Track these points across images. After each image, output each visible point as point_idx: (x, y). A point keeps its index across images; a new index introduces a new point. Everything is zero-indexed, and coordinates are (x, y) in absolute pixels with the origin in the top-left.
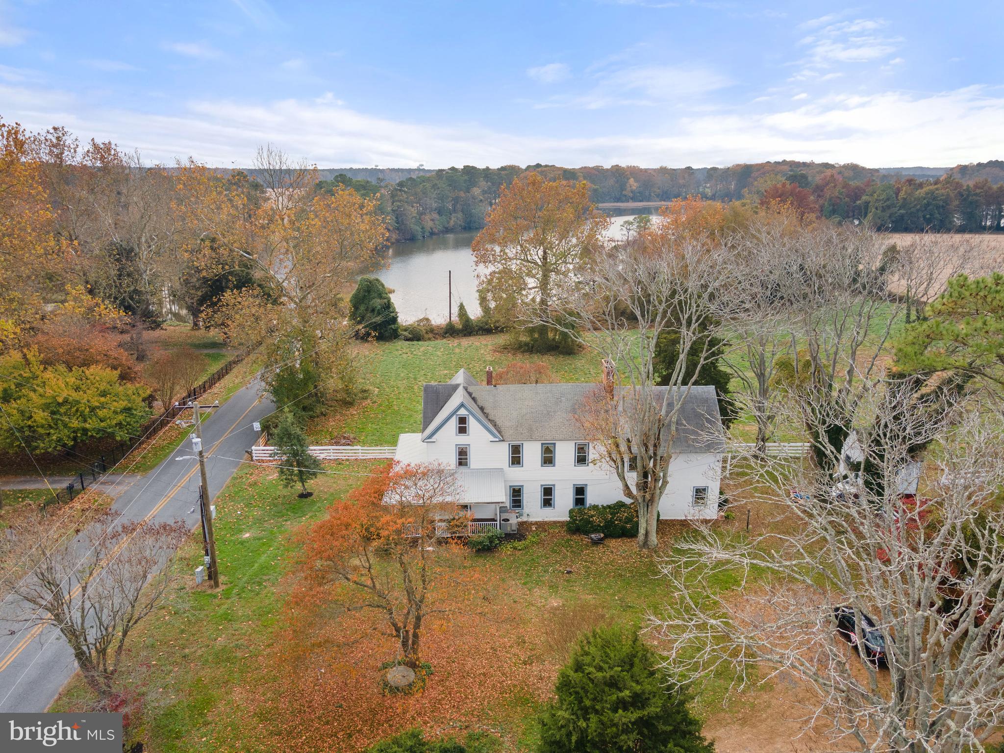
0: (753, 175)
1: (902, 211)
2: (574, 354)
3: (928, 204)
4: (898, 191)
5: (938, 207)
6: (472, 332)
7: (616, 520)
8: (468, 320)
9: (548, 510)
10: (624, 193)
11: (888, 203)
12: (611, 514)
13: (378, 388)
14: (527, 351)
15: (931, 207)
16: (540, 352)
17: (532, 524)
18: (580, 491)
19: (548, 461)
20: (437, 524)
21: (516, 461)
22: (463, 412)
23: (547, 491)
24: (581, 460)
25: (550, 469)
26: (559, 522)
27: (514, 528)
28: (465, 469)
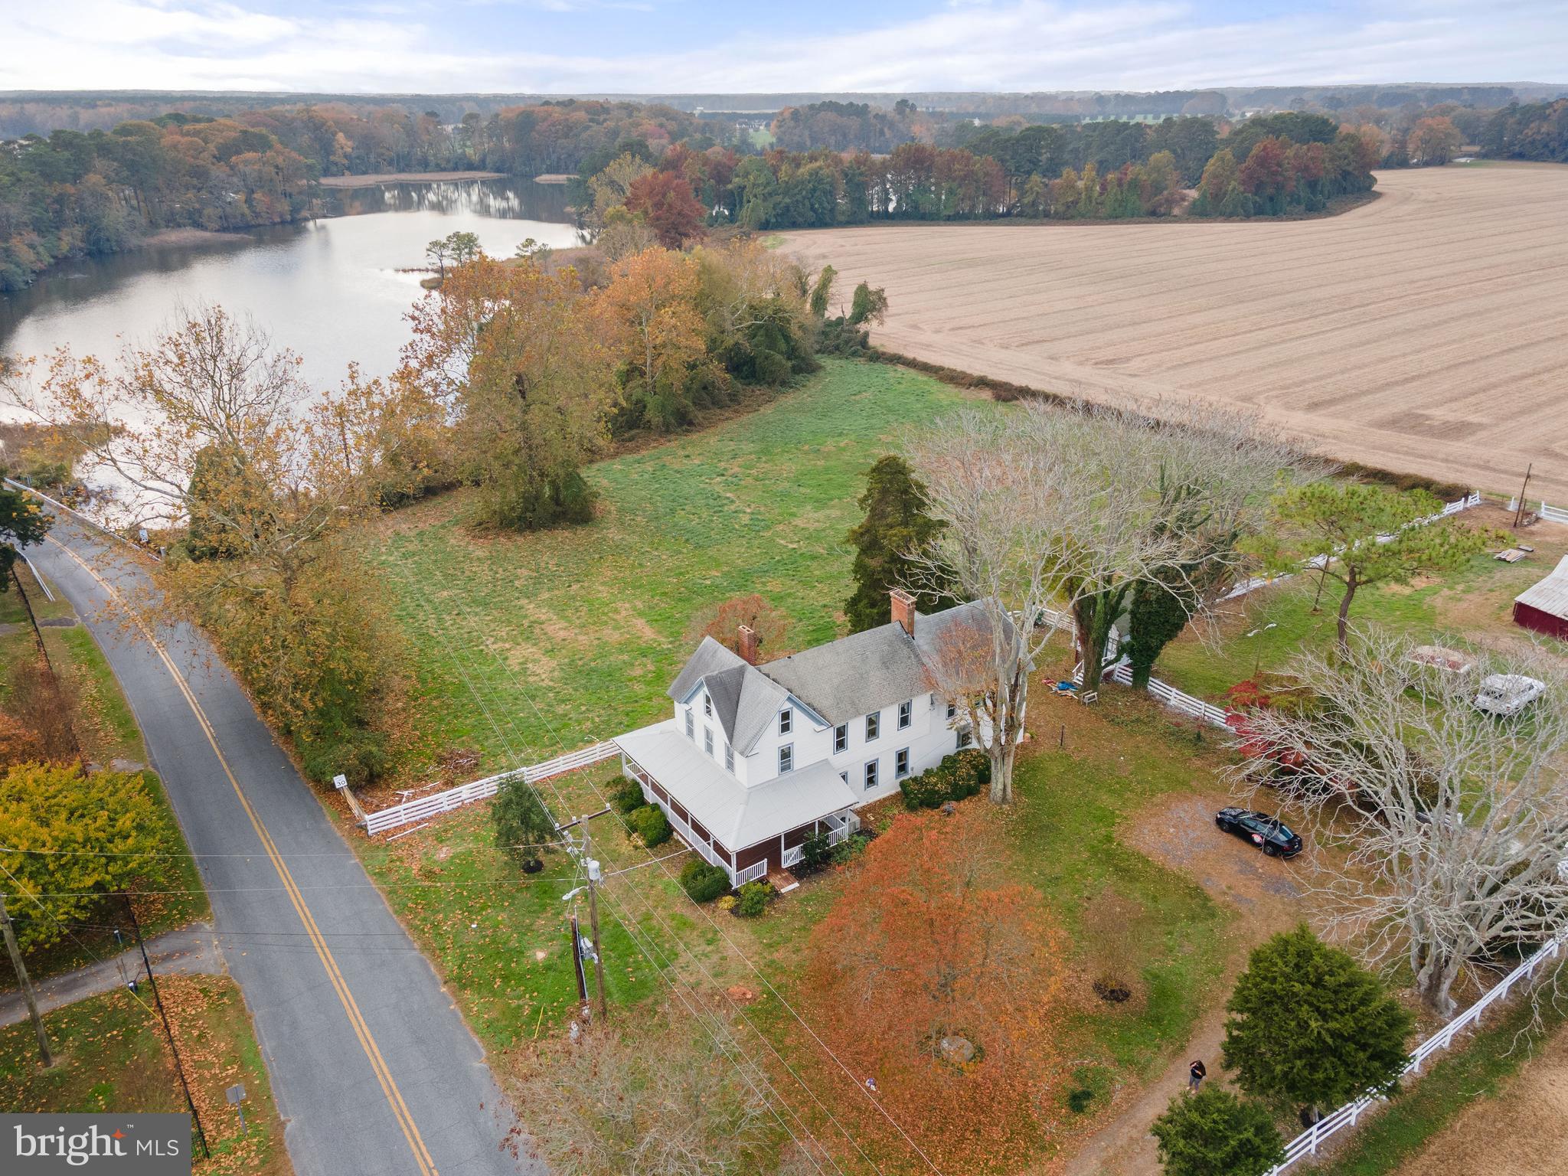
0: (537, 128)
1: (787, 200)
3: (814, 190)
4: (775, 171)
5: (825, 192)
9: (872, 789)
10: (332, 158)
11: (769, 189)
12: (952, 775)
15: (818, 193)
17: (862, 813)
18: (902, 756)
19: (872, 733)
20: (784, 853)
21: (841, 745)
22: (787, 706)
23: (871, 768)
24: (904, 721)
25: (874, 742)
26: (885, 799)
27: (858, 826)
28: (788, 774)
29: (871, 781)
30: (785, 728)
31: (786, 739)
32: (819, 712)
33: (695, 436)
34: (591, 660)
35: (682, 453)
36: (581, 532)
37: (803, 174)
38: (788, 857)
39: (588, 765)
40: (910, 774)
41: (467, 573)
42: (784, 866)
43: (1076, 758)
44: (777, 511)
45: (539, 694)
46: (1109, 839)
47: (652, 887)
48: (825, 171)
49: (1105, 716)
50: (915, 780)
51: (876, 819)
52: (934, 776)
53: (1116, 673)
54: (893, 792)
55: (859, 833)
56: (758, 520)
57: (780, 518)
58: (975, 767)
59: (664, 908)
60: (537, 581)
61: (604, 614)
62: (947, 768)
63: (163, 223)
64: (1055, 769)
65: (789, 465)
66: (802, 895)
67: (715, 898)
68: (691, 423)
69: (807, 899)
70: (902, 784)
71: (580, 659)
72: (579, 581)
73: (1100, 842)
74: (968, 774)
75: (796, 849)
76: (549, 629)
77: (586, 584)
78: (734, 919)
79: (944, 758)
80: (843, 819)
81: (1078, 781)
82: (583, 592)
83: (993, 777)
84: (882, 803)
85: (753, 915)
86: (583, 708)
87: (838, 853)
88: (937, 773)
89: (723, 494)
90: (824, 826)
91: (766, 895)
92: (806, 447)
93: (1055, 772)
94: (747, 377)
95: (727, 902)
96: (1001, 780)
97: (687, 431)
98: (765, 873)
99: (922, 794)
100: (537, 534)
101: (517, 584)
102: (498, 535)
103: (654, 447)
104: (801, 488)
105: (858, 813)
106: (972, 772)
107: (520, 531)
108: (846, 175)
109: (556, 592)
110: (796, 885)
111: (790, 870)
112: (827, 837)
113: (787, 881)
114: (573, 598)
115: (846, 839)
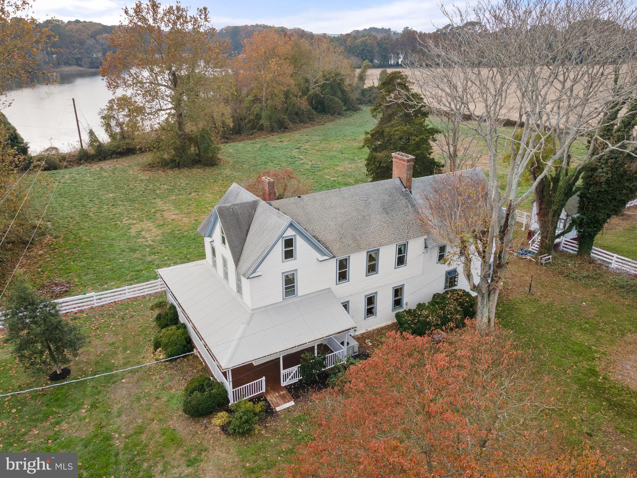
2: (216, 165)
3: (363, 50)
5: (369, 51)
6: (106, 157)
7: (448, 314)
8: (100, 145)
9: (371, 319)
12: (442, 309)
13: (49, 221)
14: (175, 167)
15: (365, 51)
16: (187, 167)
17: (361, 339)
18: (398, 292)
19: (372, 268)
20: (283, 372)
21: (343, 276)
22: (290, 233)
23: (371, 300)
24: (401, 261)
25: (373, 277)
26: (382, 328)
27: (356, 350)
28: (291, 300)
29: (370, 312)
30: (289, 255)
31: (289, 265)
32: (323, 244)
33: (288, 134)
34: (185, 231)
35: (279, 140)
36: (208, 170)
37: (358, 42)
38: (286, 376)
39: (150, 295)
40: (405, 308)
41: (131, 186)
42: (283, 384)
43: (544, 302)
44: (327, 164)
45: (140, 248)
46: (593, 373)
47: (158, 398)
48: (369, 41)
49: (561, 273)
50: (409, 312)
51: (373, 345)
52: (426, 309)
53: (562, 245)
54: (389, 323)
55: (355, 357)
56: (315, 167)
57: (329, 167)
58: (461, 304)
59: (160, 420)
60: (171, 191)
61: (205, 207)
62: (437, 303)
63: (62, 63)
64: (528, 310)
65: (337, 145)
66: (296, 414)
67: (211, 413)
68: (286, 128)
69: (300, 419)
70: (398, 316)
71: (178, 230)
72: (196, 192)
73: (585, 375)
74: (456, 309)
75: (295, 369)
76: (166, 214)
77: (200, 193)
78: (223, 437)
79: (434, 295)
80: (342, 343)
81: (550, 320)
82: (197, 197)
83: (479, 312)
84: (380, 332)
85: (243, 434)
86: (166, 258)
87: (335, 374)
88: (428, 307)
89: (297, 156)
90: (324, 348)
91: (255, 414)
92: (348, 138)
93: (528, 312)
94: (320, 112)
95: (220, 418)
96: (486, 314)
97: (284, 132)
98: (264, 390)
99: (415, 324)
100: (182, 170)
101: (158, 192)
102: (158, 170)
103: (264, 138)
104: (343, 155)
105: (357, 338)
106: (459, 308)
107: (172, 168)
108: (379, 44)
109: (181, 197)
110: (292, 403)
111: (289, 388)
112: (324, 359)
113: (284, 399)
114: (190, 200)
115: (344, 362)
